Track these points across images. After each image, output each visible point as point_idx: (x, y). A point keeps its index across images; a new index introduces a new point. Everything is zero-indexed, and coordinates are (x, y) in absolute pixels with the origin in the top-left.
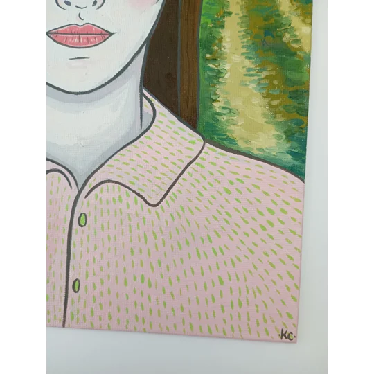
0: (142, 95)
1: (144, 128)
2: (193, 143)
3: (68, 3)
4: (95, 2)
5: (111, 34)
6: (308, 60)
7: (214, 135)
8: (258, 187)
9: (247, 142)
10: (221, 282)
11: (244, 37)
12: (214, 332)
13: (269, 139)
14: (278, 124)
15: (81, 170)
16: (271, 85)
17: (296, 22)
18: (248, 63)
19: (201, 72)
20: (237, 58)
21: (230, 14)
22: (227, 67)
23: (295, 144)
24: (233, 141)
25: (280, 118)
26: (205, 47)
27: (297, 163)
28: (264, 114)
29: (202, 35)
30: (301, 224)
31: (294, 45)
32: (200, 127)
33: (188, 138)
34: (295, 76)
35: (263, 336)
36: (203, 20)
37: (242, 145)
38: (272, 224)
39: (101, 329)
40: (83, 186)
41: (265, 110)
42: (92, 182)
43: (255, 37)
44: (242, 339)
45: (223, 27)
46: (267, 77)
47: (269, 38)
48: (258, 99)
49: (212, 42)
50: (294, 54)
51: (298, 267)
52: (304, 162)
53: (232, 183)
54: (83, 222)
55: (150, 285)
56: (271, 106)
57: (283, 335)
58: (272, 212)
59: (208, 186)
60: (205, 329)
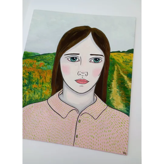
0: (94, 95)
1: (94, 102)
3: (80, 75)
4: (86, 75)
5: (89, 82)
6: (130, 90)
7: (109, 104)
8: (119, 117)
9: (117, 107)
10: (110, 139)
11: (117, 84)
12: (108, 151)
13: (122, 107)
14: (124, 103)
15: (80, 110)
16: (122, 95)
17: (128, 82)
18: (117, 90)
20: (115, 89)
21: (114, 79)
22: (113, 90)
23: (127, 108)
24: (114, 106)
25: (124, 102)
26: (108, 86)
27: (127, 112)
29: (108, 83)
30: (129, 126)
31: (128, 87)
33: (104, 105)
34: (127, 93)
35: (119, 153)
36: (108, 80)
37: (116, 107)
39: (82, 147)
40: (80, 114)
41: (121, 100)
42: (82, 113)
43: (119, 84)
44: (114, 153)
45: (112, 82)
46: (121, 93)
47: (122, 85)
48: (119, 98)
50: (127, 89)
51: (128, 137)
52: (129, 112)
53: (113, 116)
54: (79, 122)
55: (93, 138)
56: (122, 99)
57: (124, 153)
58: (122, 123)
59: (108, 116)
60: (106, 150)
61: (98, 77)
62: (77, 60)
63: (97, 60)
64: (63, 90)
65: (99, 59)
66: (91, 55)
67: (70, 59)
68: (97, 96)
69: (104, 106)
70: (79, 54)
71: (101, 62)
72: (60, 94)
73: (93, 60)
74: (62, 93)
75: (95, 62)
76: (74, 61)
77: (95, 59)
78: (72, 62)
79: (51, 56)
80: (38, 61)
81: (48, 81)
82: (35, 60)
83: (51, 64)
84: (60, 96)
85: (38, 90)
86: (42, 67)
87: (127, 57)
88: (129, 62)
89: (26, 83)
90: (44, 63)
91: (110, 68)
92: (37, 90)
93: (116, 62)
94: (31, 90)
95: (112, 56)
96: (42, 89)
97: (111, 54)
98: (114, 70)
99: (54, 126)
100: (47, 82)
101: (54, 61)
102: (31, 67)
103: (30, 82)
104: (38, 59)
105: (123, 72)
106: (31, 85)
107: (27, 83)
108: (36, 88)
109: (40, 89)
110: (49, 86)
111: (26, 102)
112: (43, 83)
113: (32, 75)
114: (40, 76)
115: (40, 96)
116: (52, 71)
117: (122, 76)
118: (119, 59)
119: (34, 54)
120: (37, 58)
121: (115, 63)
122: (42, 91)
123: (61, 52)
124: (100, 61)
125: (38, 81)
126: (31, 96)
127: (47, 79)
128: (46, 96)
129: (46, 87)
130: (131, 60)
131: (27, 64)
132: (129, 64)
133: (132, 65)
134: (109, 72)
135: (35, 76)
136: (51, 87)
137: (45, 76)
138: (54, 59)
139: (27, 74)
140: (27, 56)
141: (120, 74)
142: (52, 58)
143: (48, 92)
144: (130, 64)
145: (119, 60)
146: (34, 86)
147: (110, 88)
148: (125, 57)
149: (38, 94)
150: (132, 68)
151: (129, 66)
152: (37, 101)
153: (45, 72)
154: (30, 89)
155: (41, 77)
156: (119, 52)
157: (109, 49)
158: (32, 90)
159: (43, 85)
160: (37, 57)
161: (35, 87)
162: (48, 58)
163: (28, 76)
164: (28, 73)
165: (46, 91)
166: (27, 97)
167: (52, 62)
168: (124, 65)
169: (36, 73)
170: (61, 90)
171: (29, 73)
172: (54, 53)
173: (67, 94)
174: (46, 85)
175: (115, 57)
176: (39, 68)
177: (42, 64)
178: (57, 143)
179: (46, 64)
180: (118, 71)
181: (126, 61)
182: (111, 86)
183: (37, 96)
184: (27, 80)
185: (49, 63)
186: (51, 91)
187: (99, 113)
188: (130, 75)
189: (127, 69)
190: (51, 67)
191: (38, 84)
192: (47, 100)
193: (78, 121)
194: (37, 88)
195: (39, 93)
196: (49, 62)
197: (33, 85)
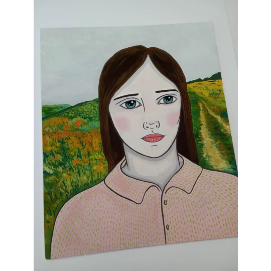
0: (178, 155)
1: (181, 166)
2: (199, 169)
3: (147, 127)
4: (157, 126)
5: (164, 136)
6: (231, 136)
7: (205, 165)
8: (224, 182)
9: (216, 167)
10: (218, 218)
11: (208, 132)
13: (224, 165)
14: (226, 159)
15: (162, 184)
16: (220, 146)
17: (224, 125)
18: (211, 140)
19: (196, 144)
20: (208, 139)
21: (202, 125)
22: (205, 142)
23: (233, 165)
24: (212, 167)
25: (226, 157)
26: (196, 136)
27: (235, 171)
28: (220, 156)
29: (194, 133)
31: (225, 132)
32: (200, 164)
33: (196, 168)
34: (227, 142)
36: (194, 128)
38: (231, 194)
39: (179, 242)
41: (220, 155)
43: (211, 131)
45: (201, 129)
46: (219, 144)
47: (216, 131)
48: (217, 152)
49: (198, 135)
50: (226, 135)
52: (237, 171)
53: (214, 181)
54: (166, 203)
55: (194, 223)
56: (222, 153)
58: (230, 189)
59: (207, 184)
60: (216, 236)
61: (177, 126)
62: (137, 104)
63: (168, 99)
64: (126, 159)
65: (172, 97)
66: (158, 92)
67: (124, 105)
68: (183, 157)
69: (198, 170)
70: (137, 94)
71: (176, 100)
72: (122, 166)
73: (163, 100)
74: (126, 163)
75: (167, 103)
76: (132, 107)
77: (164, 97)
78: (130, 108)
79: (91, 106)
80: (72, 118)
81: (96, 149)
82: (65, 117)
83: (94, 120)
84: (125, 170)
85: (84, 167)
86: (80, 128)
87: (213, 86)
88: (219, 94)
89: (59, 160)
90: (82, 119)
91: (192, 108)
92: (82, 168)
93: (199, 96)
94: (71, 171)
95: (190, 89)
96: (90, 164)
97: (188, 85)
98: (199, 109)
99: (126, 221)
100: (95, 151)
101: (98, 113)
102: (62, 131)
103: (66, 157)
104: (70, 115)
105: (214, 111)
106: (69, 162)
107: (61, 160)
108: (79, 165)
109: (86, 165)
110: (100, 156)
111: (68, 192)
112: (89, 154)
113: (66, 143)
114: (82, 143)
115: (90, 177)
116: (99, 130)
117: (213, 117)
118: (203, 91)
119: (61, 107)
120: (68, 113)
121: (197, 99)
122: (91, 168)
123: (107, 95)
124: (174, 99)
125: (80, 153)
126: (74, 180)
127: (94, 146)
128: (100, 174)
129: (96, 159)
130: (221, 91)
131: (54, 126)
132: (219, 98)
133: (224, 98)
134: (192, 114)
135: (73, 145)
136: (104, 158)
137: (90, 141)
138: (97, 110)
139: (58, 144)
140: (48, 113)
141: (209, 114)
142: (94, 109)
143: (101, 167)
144: (220, 96)
145: (202, 93)
146: (75, 161)
147: (200, 140)
148: (210, 88)
149: (85, 174)
150: (225, 102)
151: (220, 100)
152: (87, 186)
153: (89, 135)
154: (70, 169)
155: (84, 144)
156: (199, 80)
157: (183, 78)
158: (74, 169)
159: (91, 158)
160: (68, 111)
161: (77, 165)
162: (87, 110)
163: (60, 147)
164: (59, 141)
165: (98, 166)
166: (68, 183)
167: (95, 115)
168: (211, 100)
169: (73, 138)
170: (123, 160)
171: (61, 142)
172: (95, 100)
173: (135, 164)
174: (96, 157)
175: (195, 90)
176: (77, 130)
177: (79, 121)
178: (139, 247)
179: (86, 121)
180: (205, 110)
181: (213, 94)
182: (201, 136)
183: (85, 178)
184: (60, 154)
185: (90, 118)
186: (107, 165)
187: (193, 181)
188: (224, 114)
189: (218, 104)
190: (97, 124)
191: (81, 157)
192: (104, 180)
193: (163, 203)
194: (81, 165)
195: (88, 173)
196: (91, 116)
197: (73, 160)
